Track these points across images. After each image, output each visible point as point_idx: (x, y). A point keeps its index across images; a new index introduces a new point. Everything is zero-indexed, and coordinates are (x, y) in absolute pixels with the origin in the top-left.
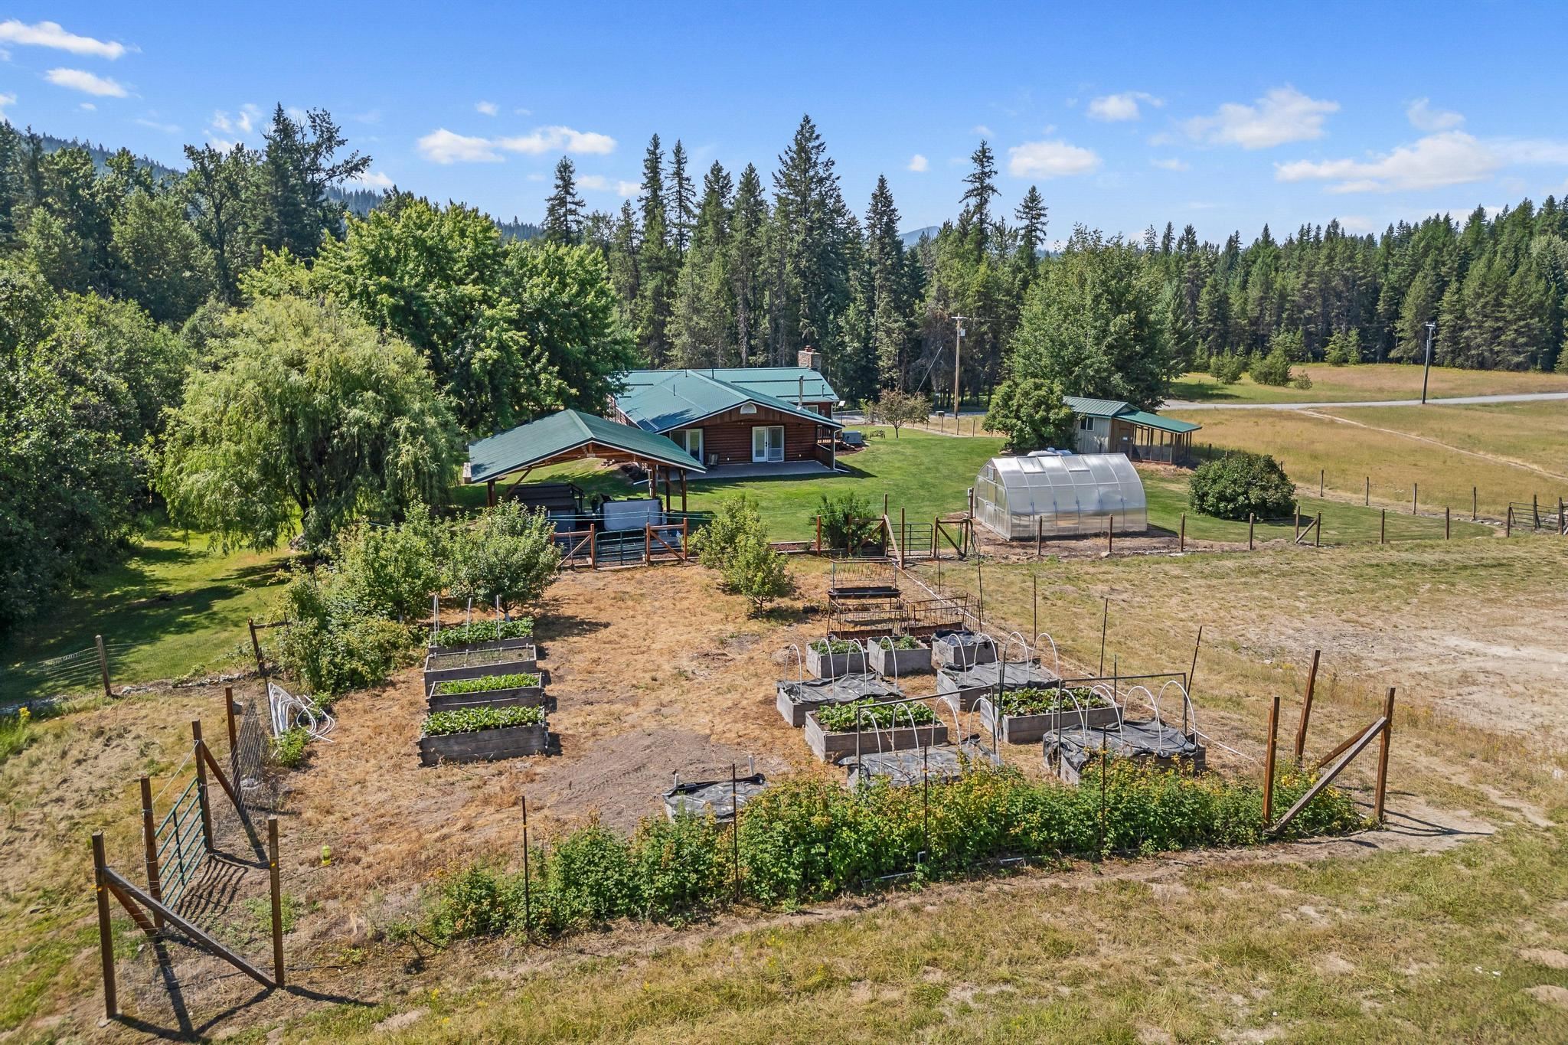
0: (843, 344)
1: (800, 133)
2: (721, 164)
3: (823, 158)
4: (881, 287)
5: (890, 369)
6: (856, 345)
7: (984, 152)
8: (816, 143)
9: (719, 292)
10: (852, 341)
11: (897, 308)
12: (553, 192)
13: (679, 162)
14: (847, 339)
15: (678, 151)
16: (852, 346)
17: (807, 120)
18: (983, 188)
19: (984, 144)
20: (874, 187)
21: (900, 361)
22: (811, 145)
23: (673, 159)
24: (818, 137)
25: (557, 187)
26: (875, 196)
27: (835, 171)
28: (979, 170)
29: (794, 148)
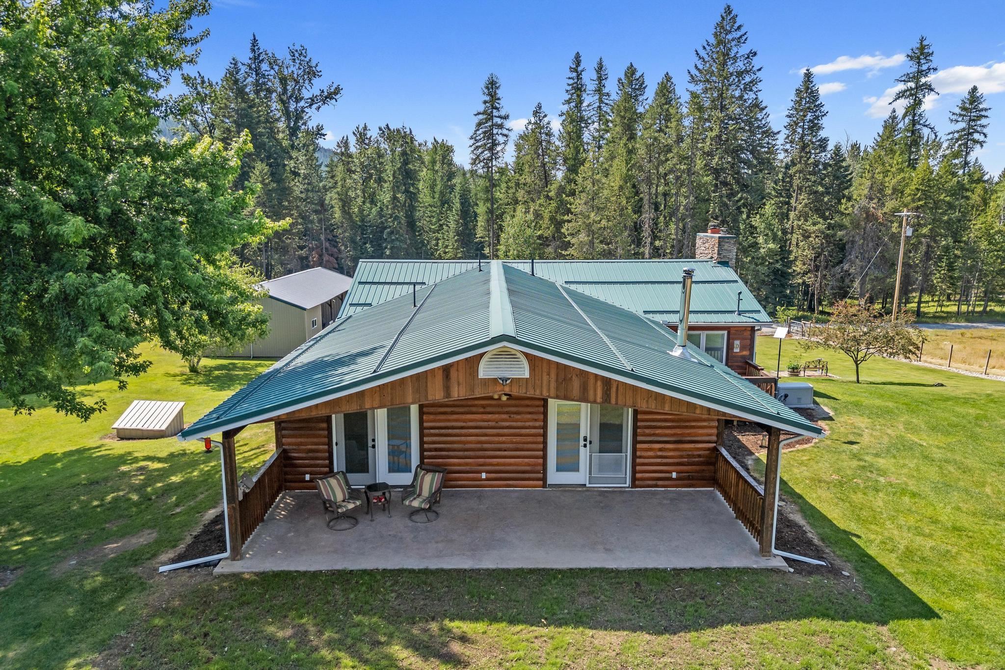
0: (755, 245)
1: (720, 25)
2: (635, 66)
3: (744, 50)
4: (800, 188)
5: (805, 273)
6: (771, 246)
7: (922, 48)
8: (737, 34)
9: (621, 188)
10: (766, 242)
11: (817, 211)
12: (482, 108)
13: (600, 79)
14: (761, 240)
15: (600, 68)
16: (767, 246)
17: (728, 10)
18: (919, 87)
19: (922, 40)
20: (799, 83)
21: (817, 268)
22: (730, 37)
23: (595, 77)
24: (739, 28)
25: (485, 102)
26: (798, 92)
27: (756, 62)
28: (914, 69)
29: (713, 41)
